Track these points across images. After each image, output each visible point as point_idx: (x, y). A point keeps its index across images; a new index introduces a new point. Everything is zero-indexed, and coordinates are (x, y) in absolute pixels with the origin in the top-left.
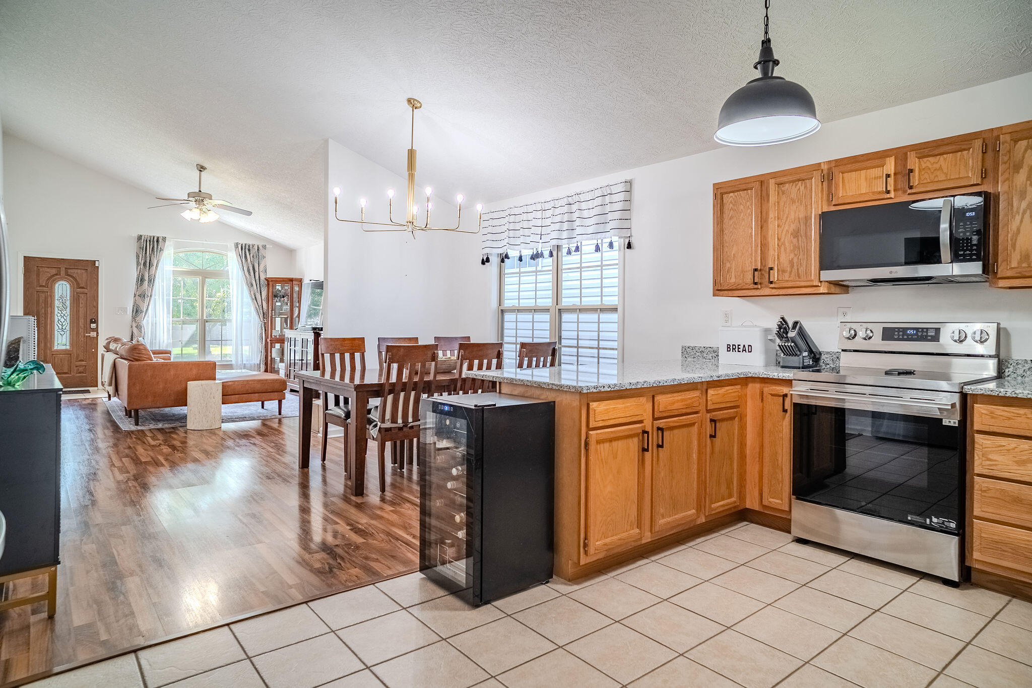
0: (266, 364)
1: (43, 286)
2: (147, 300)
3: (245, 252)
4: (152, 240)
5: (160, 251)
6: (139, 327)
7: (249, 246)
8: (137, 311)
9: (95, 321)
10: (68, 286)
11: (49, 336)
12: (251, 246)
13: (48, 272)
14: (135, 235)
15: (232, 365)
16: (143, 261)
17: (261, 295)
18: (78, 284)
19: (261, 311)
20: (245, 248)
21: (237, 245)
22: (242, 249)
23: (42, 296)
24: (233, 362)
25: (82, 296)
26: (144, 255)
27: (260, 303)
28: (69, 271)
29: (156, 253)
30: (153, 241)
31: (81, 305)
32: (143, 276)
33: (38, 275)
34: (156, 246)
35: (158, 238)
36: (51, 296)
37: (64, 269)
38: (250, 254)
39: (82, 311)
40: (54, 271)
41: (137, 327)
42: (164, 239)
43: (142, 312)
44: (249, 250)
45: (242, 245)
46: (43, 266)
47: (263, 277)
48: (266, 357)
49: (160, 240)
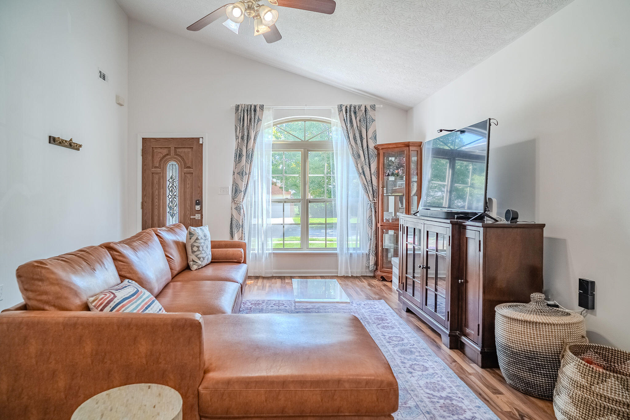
0: (376, 255)
1: (156, 167)
2: (245, 178)
3: (350, 115)
4: (249, 110)
5: (258, 121)
6: (238, 209)
7: (355, 108)
8: (236, 191)
9: (199, 202)
10: (177, 165)
11: (161, 218)
12: (357, 108)
13: (160, 153)
14: (233, 105)
15: (336, 254)
16: (240, 134)
17: (370, 168)
18: (185, 164)
19: (371, 188)
20: (350, 111)
21: (340, 107)
22: (346, 112)
23: (156, 177)
24: (338, 251)
25: (188, 176)
26: (241, 127)
27: (369, 178)
28: (178, 150)
29: (253, 123)
30: (251, 110)
31: (188, 186)
32: (241, 150)
33: (153, 156)
34: (253, 116)
35: (255, 106)
36: (163, 177)
37: (173, 148)
38: (356, 118)
39: (188, 191)
40: (165, 151)
41: (236, 209)
42: (262, 107)
43: (241, 191)
44: (355, 113)
45: (346, 107)
46: (156, 146)
47: (372, 145)
48: (376, 247)
49: (258, 109)
